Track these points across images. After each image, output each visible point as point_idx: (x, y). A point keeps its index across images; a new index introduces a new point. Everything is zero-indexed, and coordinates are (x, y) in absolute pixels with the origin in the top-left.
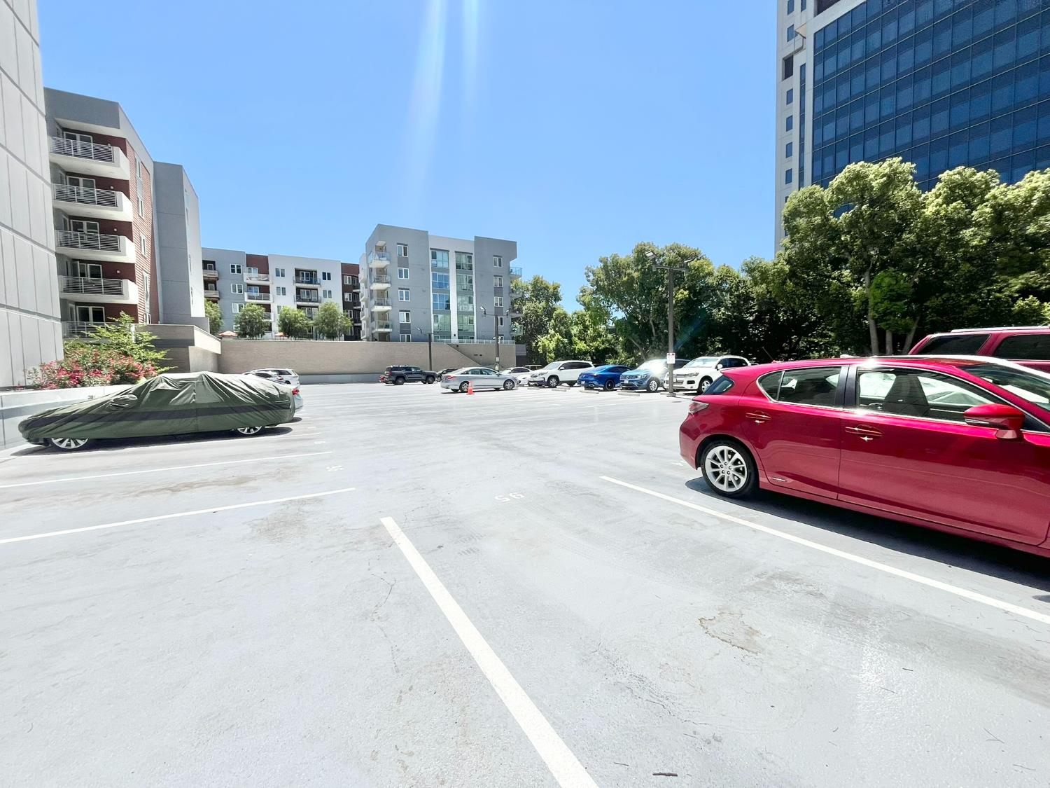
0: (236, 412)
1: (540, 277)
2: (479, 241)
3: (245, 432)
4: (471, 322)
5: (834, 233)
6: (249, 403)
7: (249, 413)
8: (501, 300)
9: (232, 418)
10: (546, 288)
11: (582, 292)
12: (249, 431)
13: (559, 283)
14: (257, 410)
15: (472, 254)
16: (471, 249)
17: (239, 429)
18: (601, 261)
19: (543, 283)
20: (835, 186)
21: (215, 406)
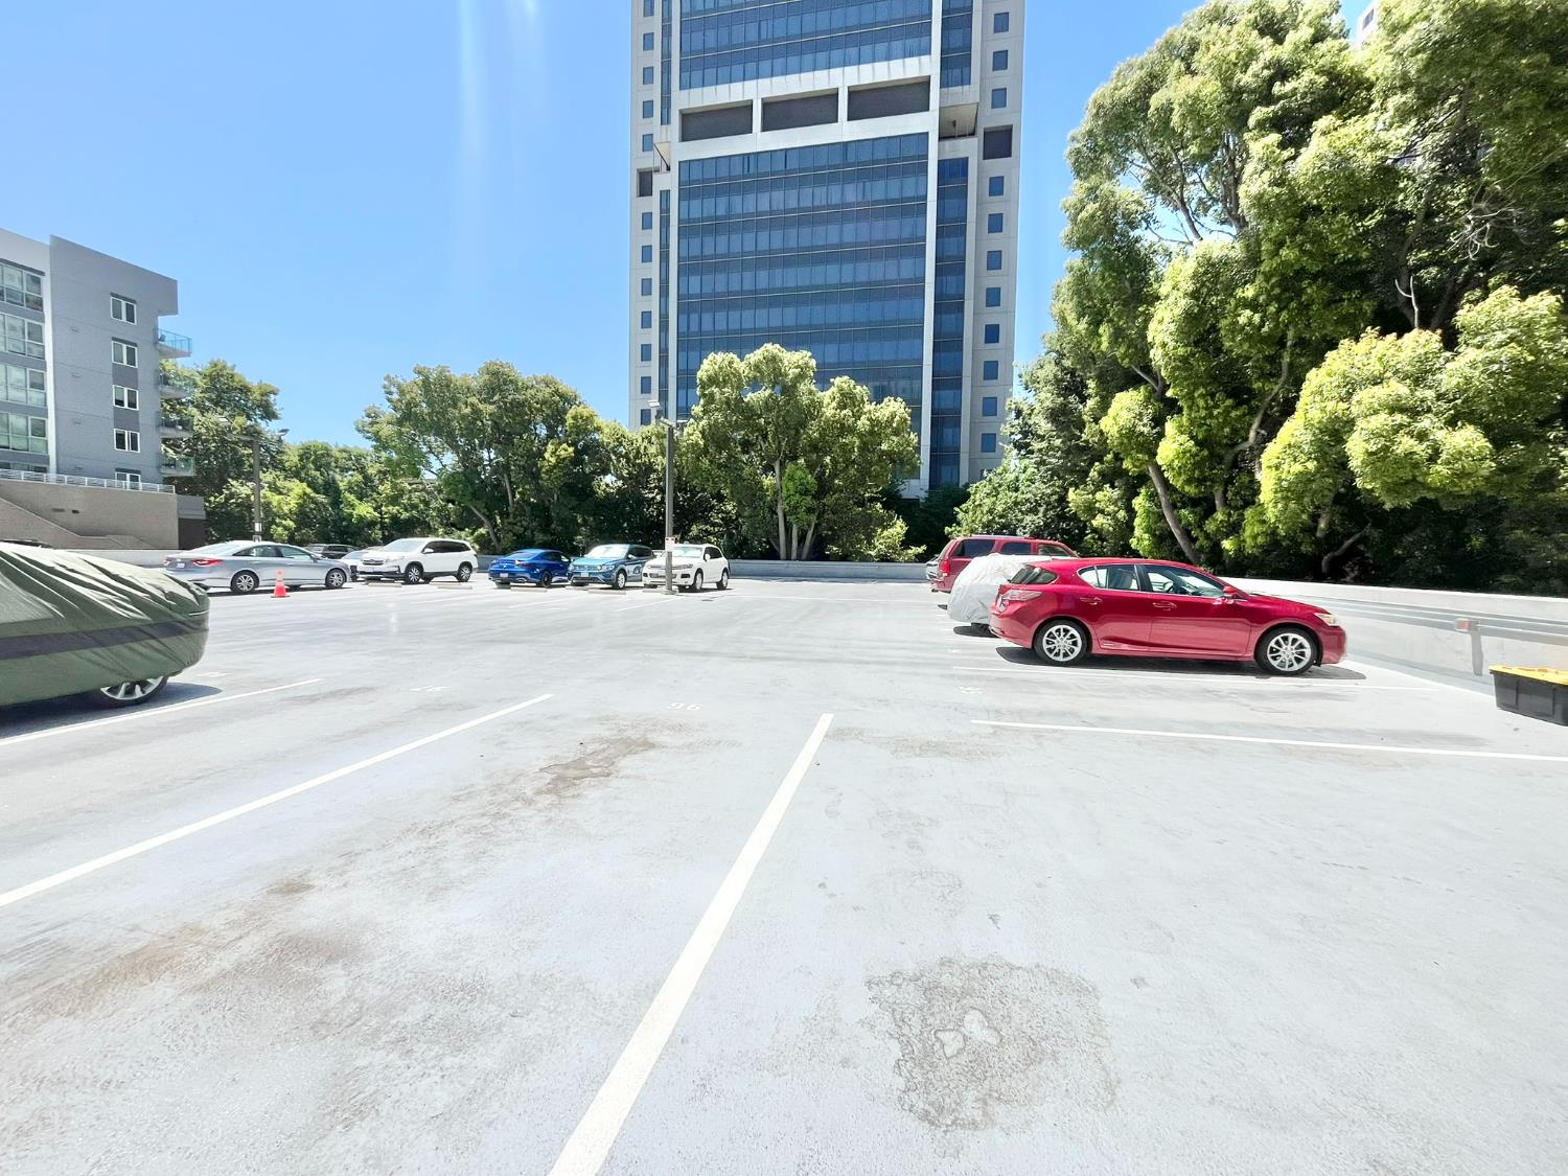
0: (101, 644)
1: (229, 365)
2: (62, 249)
3: (120, 696)
4: (40, 430)
5: (749, 413)
6: (136, 619)
7: (135, 646)
8: (132, 395)
9: (89, 660)
10: (245, 390)
11: (369, 416)
12: (130, 691)
13: (276, 386)
14: (154, 638)
15: (42, 273)
16: (42, 263)
17: (102, 689)
18: (419, 373)
19: (236, 379)
20: (752, 361)
21: (34, 631)
